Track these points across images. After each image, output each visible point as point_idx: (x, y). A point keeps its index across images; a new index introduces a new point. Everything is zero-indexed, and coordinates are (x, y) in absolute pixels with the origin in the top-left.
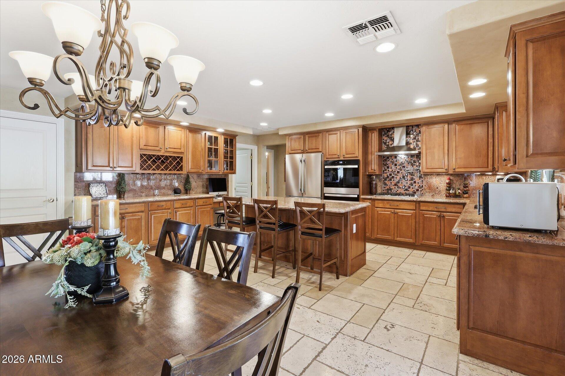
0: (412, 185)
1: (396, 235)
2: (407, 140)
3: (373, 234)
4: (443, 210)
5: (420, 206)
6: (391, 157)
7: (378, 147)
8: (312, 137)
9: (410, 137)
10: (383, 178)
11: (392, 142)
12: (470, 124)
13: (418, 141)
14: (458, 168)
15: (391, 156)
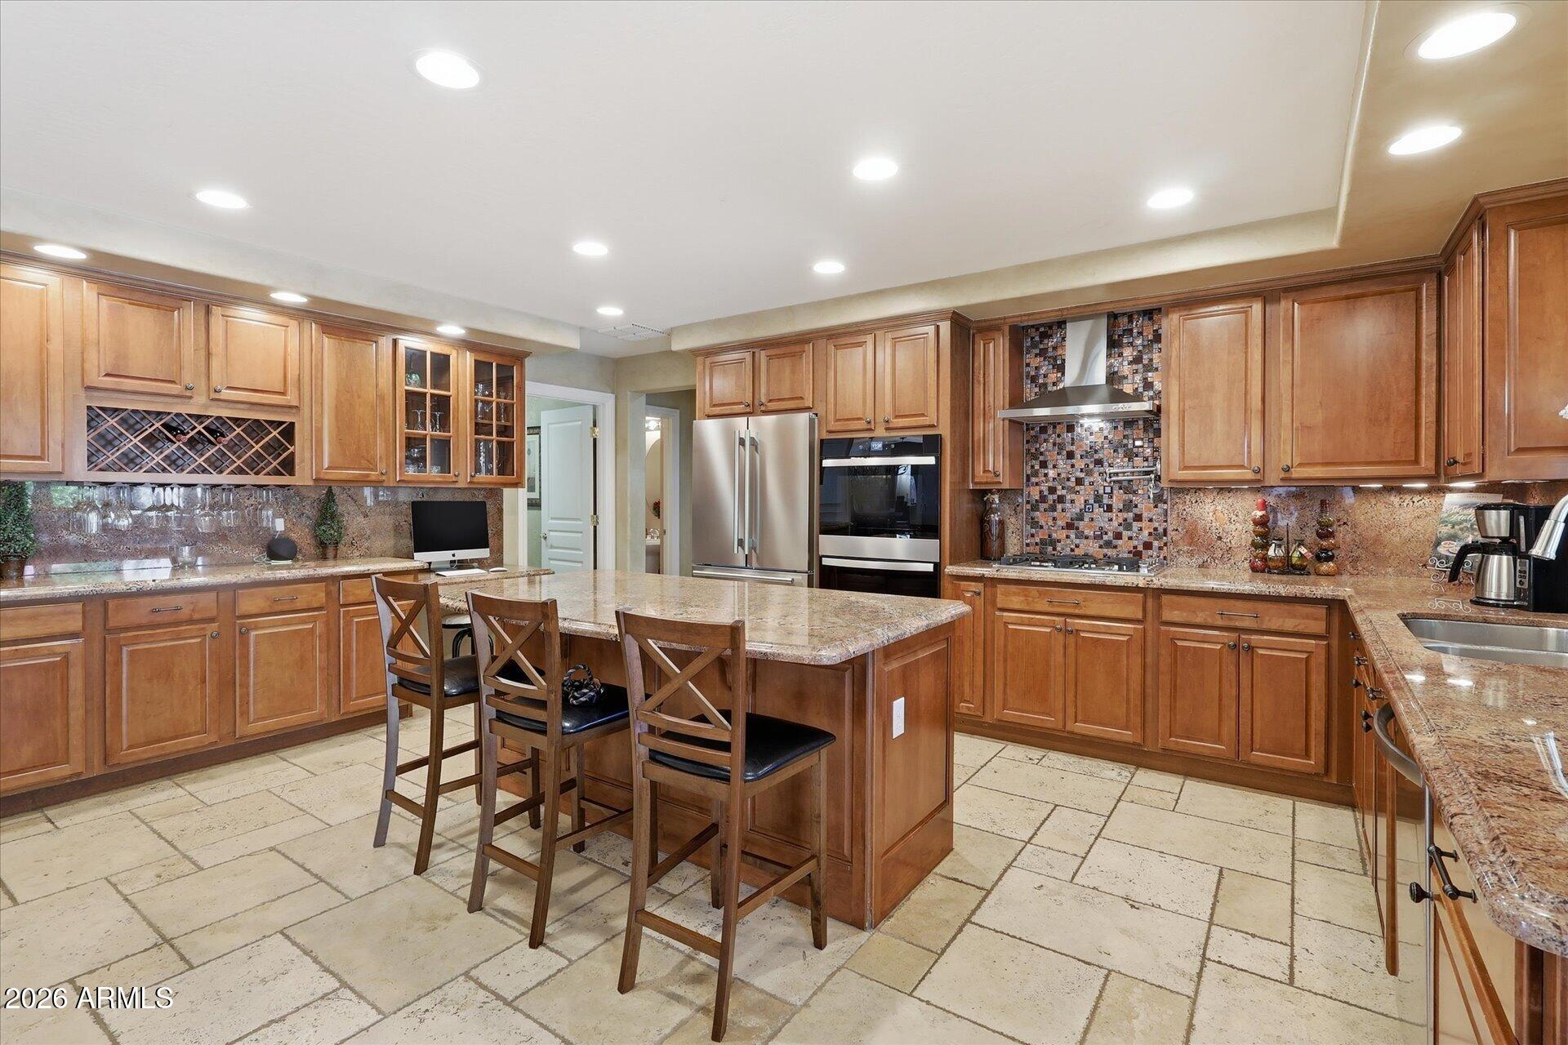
0: (1128, 527)
1: (1071, 711)
2: (1110, 366)
3: (988, 705)
4: (1247, 623)
5: (1160, 607)
6: (1055, 427)
7: (1007, 391)
8: (778, 356)
9: (1120, 355)
10: (1028, 502)
11: (1059, 375)
12: (1347, 298)
13: (1149, 367)
14: (1300, 465)
15: (1054, 423)
